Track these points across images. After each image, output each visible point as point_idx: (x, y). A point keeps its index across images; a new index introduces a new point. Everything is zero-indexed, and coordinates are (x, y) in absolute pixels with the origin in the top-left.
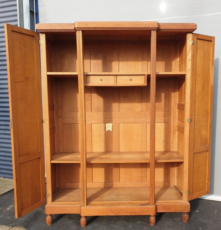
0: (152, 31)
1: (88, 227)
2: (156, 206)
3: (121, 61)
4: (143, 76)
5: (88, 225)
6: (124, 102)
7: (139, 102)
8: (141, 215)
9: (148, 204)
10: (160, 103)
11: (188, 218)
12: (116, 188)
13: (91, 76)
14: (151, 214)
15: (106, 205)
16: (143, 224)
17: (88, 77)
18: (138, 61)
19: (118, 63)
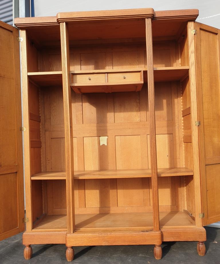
0: (146, 19)
1: (76, 261)
2: (162, 232)
3: (115, 66)
4: (139, 74)
5: (76, 259)
6: (120, 112)
7: (137, 111)
8: (143, 244)
9: (151, 230)
10: (162, 112)
11: (204, 249)
12: (114, 214)
13: (78, 76)
14: (155, 244)
15: (98, 232)
16: (145, 257)
17: (74, 76)
18: (134, 65)
19: (112, 68)
